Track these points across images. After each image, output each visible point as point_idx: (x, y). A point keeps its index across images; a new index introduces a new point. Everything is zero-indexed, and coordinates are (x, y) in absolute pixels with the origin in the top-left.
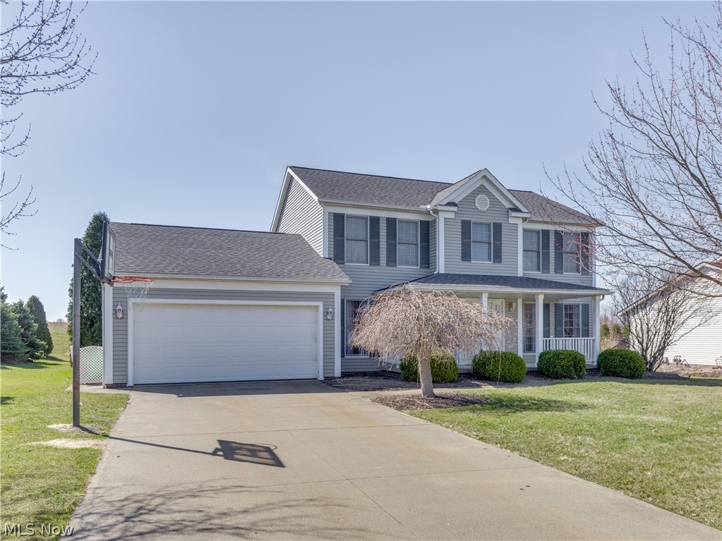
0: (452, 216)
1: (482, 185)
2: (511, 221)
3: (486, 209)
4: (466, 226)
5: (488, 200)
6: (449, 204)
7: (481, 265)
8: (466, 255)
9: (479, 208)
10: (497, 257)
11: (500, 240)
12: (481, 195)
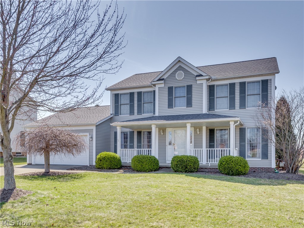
0: (163, 85)
1: (180, 66)
2: (198, 82)
3: (182, 78)
4: (170, 89)
5: (183, 73)
6: (159, 80)
7: (180, 109)
8: (170, 105)
9: (178, 79)
10: (189, 103)
11: (191, 94)
12: (178, 72)
